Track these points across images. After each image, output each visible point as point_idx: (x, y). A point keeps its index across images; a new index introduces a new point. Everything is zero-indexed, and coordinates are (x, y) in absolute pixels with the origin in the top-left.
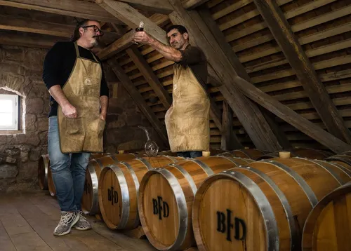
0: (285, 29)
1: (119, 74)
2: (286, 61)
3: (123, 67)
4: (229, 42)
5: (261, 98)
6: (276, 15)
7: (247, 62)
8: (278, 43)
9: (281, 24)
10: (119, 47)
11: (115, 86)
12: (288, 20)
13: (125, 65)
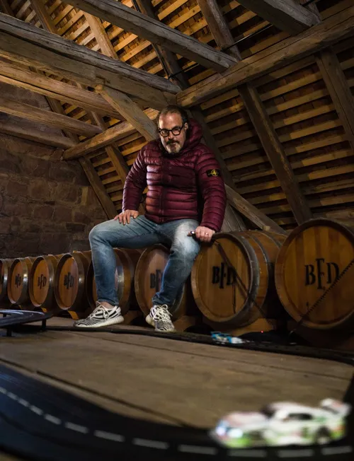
0: (273, 139)
1: (91, 176)
2: (272, 172)
3: (97, 169)
4: (219, 148)
5: (246, 207)
6: (266, 124)
7: (235, 171)
8: (267, 154)
9: (270, 133)
10: (100, 142)
11: (85, 190)
12: (276, 130)
13: (100, 166)
